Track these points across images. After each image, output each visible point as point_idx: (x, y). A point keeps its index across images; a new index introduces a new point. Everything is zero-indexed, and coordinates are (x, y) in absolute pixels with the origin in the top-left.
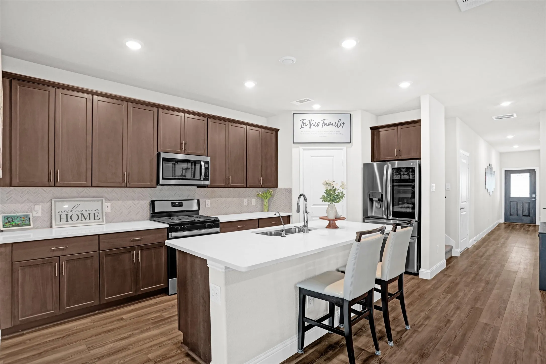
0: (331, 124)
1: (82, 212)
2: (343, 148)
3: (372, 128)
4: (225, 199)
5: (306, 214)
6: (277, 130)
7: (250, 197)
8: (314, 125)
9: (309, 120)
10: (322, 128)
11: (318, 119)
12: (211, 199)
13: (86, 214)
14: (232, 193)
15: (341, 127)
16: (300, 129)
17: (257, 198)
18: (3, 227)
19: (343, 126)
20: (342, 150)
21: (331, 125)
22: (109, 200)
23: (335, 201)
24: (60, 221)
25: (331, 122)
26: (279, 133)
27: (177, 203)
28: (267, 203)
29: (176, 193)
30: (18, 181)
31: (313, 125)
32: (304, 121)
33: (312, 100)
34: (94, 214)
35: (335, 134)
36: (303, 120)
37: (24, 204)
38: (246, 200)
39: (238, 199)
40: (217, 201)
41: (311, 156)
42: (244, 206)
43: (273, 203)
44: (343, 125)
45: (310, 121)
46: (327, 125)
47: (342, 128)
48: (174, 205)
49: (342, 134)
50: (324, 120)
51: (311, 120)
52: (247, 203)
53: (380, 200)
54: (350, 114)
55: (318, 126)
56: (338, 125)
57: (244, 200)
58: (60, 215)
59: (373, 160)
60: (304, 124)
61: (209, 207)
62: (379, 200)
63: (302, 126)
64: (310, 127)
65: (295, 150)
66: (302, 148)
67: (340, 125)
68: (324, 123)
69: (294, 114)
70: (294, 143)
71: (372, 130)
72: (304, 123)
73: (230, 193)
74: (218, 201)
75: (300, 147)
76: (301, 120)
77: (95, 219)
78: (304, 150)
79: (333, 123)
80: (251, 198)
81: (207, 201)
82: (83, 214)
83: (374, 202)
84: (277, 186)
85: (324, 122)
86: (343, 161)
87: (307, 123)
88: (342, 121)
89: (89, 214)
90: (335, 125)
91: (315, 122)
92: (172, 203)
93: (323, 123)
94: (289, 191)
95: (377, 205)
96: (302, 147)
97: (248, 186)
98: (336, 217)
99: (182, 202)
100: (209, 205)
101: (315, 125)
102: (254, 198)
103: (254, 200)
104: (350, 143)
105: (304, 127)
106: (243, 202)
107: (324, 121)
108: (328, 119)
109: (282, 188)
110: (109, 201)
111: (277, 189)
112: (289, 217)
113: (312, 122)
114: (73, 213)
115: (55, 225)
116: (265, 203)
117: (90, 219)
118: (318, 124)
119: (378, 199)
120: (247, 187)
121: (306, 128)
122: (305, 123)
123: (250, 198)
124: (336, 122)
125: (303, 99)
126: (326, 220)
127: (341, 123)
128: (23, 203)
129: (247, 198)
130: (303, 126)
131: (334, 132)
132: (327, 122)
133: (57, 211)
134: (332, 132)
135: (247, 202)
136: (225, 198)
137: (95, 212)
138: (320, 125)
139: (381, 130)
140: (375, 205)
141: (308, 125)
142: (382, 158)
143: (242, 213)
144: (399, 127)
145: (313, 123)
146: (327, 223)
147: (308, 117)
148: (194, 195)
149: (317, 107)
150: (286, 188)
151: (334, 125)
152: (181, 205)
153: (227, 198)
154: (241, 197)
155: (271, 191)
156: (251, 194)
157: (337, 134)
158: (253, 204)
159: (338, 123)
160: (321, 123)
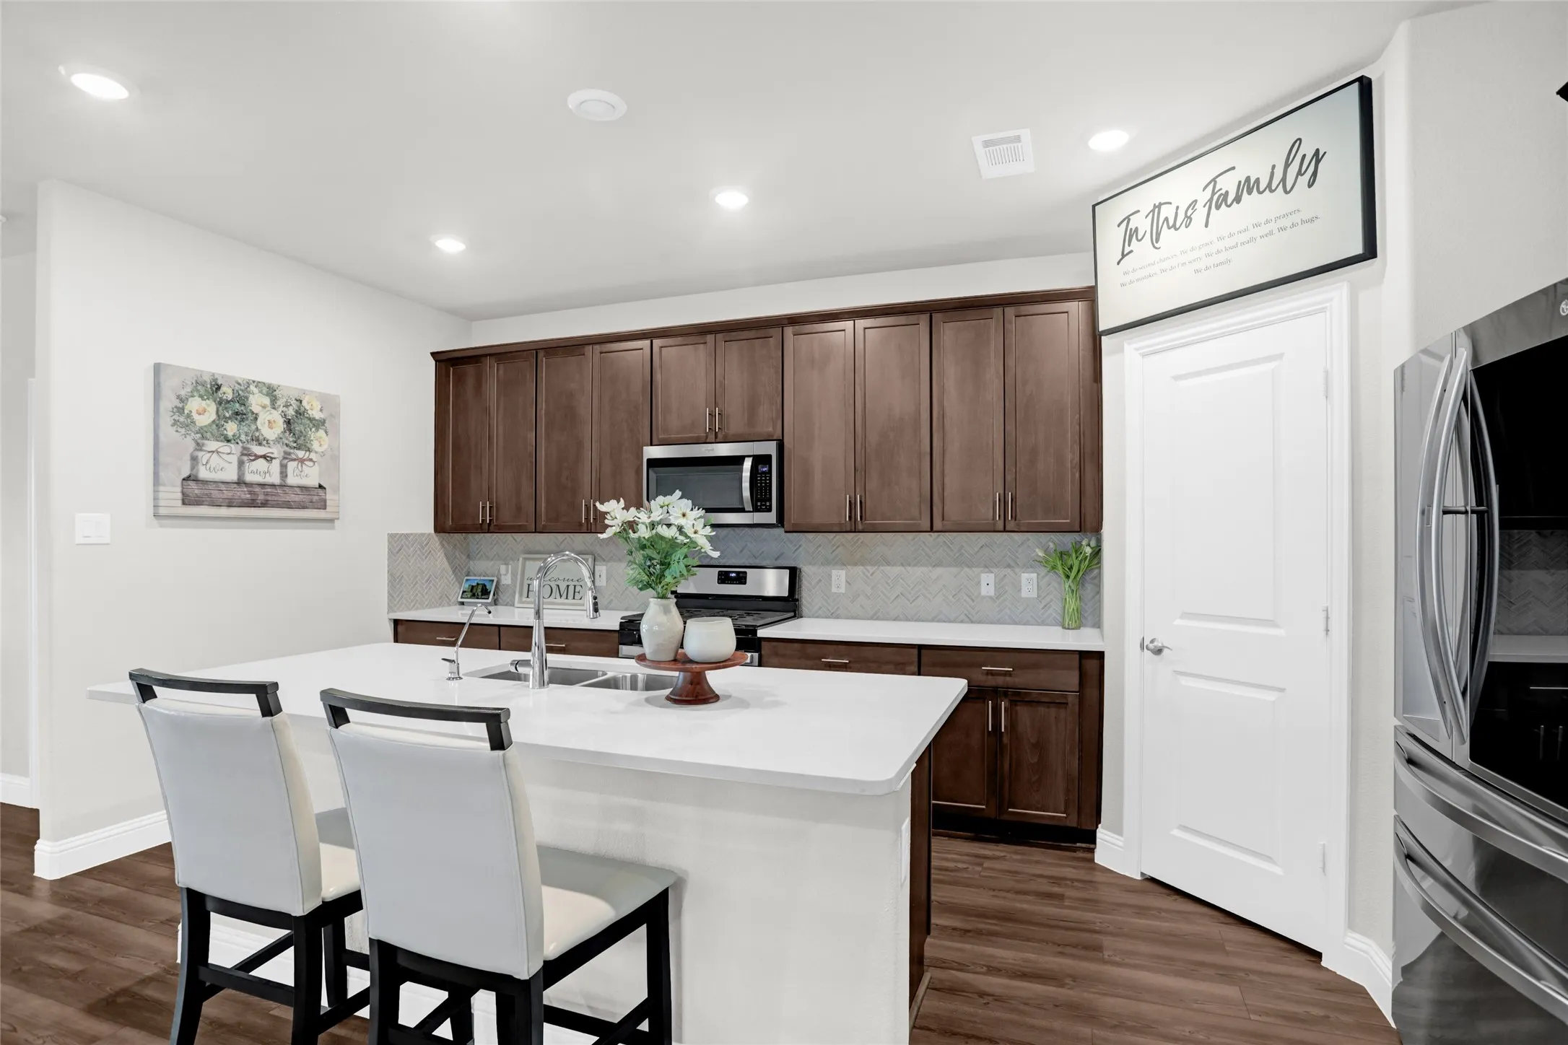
0: (1249, 186)
1: (558, 583)
2: (1328, 300)
4: (902, 568)
7: (1009, 566)
8: (1171, 223)
9: (1152, 208)
10: (1206, 226)
11: (1188, 185)
12: (848, 567)
13: (563, 588)
14: (926, 549)
15: (1305, 177)
16: (1119, 263)
17: (1043, 571)
18: (462, 598)
19: (1315, 174)
20: (1323, 310)
21: (1250, 192)
22: (604, 560)
24: (528, 597)
25: (1248, 179)
27: (733, 575)
28: (1074, 595)
29: (744, 548)
30: (451, 523)
31: (1169, 228)
32: (1132, 225)
34: (575, 586)
35: (1271, 233)
36: (1128, 218)
37: (492, 562)
38: (992, 576)
39: (954, 570)
40: (872, 575)
41: (1177, 378)
42: (984, 597)
44: (1318, 161)
45: (1157, 210)
46: (1229, 201)
47: (1310, 186)
48: (724, 578)
49: (1312, 220)
50: (1214, 180)
51: (1161, 204)
52: (997, 589)
54: (1365, 79)
55: (1189, 218)
56: (1284, 180)
57: (983, 576)
58: (529, 585)
60: (1131, 235)
61: (843, 590)
63: (1127, 249)
64: (1158, 239)
66: (1137, 349)
67: (1300, 173)
68: (1215, 197)
69: (1095, 206)
72: (1131, 229)
73: (923, 549)
74: (875, 574)
75: (1124, 344)
76: (1119, 226)
77: (574, 598)
78: (1144, 355)
79: (1258, 180)
80: (1017, 570)
81: (834, 573)
82: (558, 586)
85: (1213, 193)
87: (1145, 225)
88: (1309, 147)
89: (568, 586)
90: (1269, 185)
91: (1178, 208)
92: (720, 573)
93: (1211, 200)
96: (1133, 346)
97: (938, 526)
99: (745, 573)
100: (843, 584)
101: (1174, 225)
102: (1032, 570)
103: (1029, 582)
104: (1370, 254)
105: (1132, 251)
106: (979, 583)
107: (1216, 184)
108: (1233, 168)
110: (604, 563)
111: (1102, 536)
112: (1097, 655)
113: (1167, 212)
114: (546, 583)
115: (520, 602)
116: (1066, 593)
117: (567, 598)
118: (1190, 212)
121: (1141, 249)
122: (1137, 229)
123: (1009, 570)
124: (1274, 167)
127: (1304, 156)
128: (492, 560)
129: (995, 570)
130: (1129, 245)
131: (1268, 222)
132: (1229, 184)
133: (526, 578)
134: (1257, 225)
135: (997, 584)
136: (902, 565)
137: (576, 583)
138: (1200, 214)
141: (1148, 235)
143: (972, 622)
145: (1166, 219)
147: (1143, 199)
148: (796, 553)
151: (1263, 186)
152: (741, 579)
153: (909, 568)
154: (969, 567)
156: (1017, 557)
157: (1281, 229)
158: (1024, 594)
159: (1287, 165)
160: (1199, 206)
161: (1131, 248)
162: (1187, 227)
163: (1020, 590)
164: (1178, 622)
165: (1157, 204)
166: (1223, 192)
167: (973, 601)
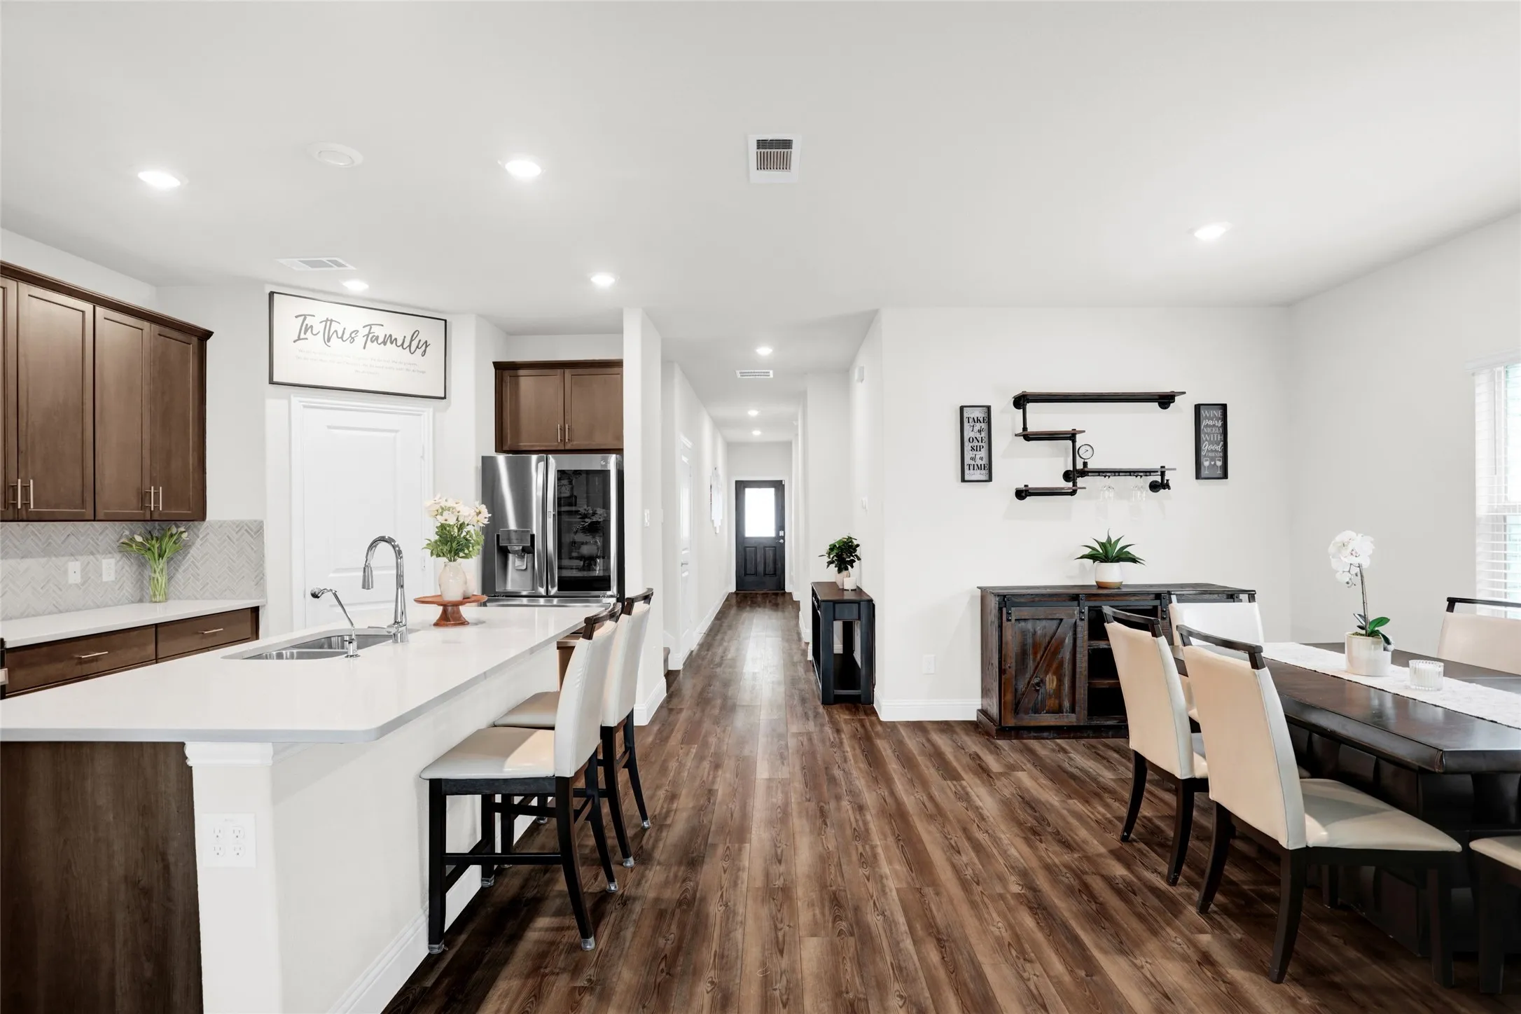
0: (390, 339)
2: (423, 411)
3: (499, 366)
5: (399, 590)
6: (207, 335)
7: (92, 553)
8: (340, 336)
9: (325, 319)
10: (364, 348)
11: (353, 319)
15: (420, 351)
16: (294, 342)
17: (118, 556)
19: (425, 351)
20: (420, 415)
21: (392, 343)
23: (461, 554)
25: (390, 336)
26: (210, 343)
28: (164, 573)
31: (337, 337)
32: (309, 321)
33: (351, 267)
35: (401, 369)
36: (305, 316)
38: (78, 564)
39: (43, 560)
41: (329, 427)
42: (70, 586)
43: (184, 571)
44: (426, 347)
45: (329, 322)
46: (379, 342)
47: (423, 355)
49: (423, 372)
50: (370, 325)
51: (332, 321)
52: (82, 577)
53: (528, 550)
54: (446, 321)
55: (353, 340)
56: (410, 346)
57: (70, 564)
59: (500, 448)
60: (307, 328)
62: (525, 550)
63: (302, 336)
64: (329, 340)
65: (275, 403)
66: (301, 402)
67: (417, 347)
68: (371, 336)
69: (271, 294)
70: (271, 382)
71: (499, 369)
72: (307, 325)
75: (292, 397)
76: (296, 317)
78: (305, 407)
79: (396, 339)
80: (98, 556)
83: (511, 557)
84: (202, 516)
85: (369, 333)
86: (423, 447)
87: (319, 327)
88: (422, 337)
90: (402, 345)
91: (345, 329)
93: (368, 335)
94: (251, 530)
95: (518, 563)
96: (298, 399)
97: (100, 515)
98: (464, 595)
101: (342, 338)
102: (109, 555)
103: (109, 565)
104: (445, 398)
105: (307, 339)
106: (66, 572)
107: (371, 328)
108: (382, 325)
109: (225, 521)
111: (205, 524)
112: (255, 611)
113: (334, 326)
116: (155, 572)
118: (353, 335)
119: (521, 547)
120: (94, 520)
121: (314, 342)
122: (312, 327)
123: (92, 557)
124: (405, 337)
125: (324, 259)
126: (435, 605)
127: (420, 341)
129: (80, 557)
130: (305, 334)
131: (401, 363)
132: (380, 332)
134: (393, 362)
135: (83, 570)
138: (360, 340)
139: (521, 372)
140: (514, 563)
141: (321, 334)
142: (524, 445)
143: (61, 612)
144: (568, 372)
145: (336, 331)
146: (436, 612)
147: (320, 311)
149: (356, 286)
150: (242, 522)
151: (399, 343)
154: (56, 556)
155: (182, 533)
156: (98, 545)
157: (407, 370)
158: (105, 578)
159: (412, 340)
160: (361, 334)
161: (305, 337)
162: (351, 343)
163: (101, 575)
164: (332, 575)
165: (329, 319)
166: (376, 334)
167: (60, 590)
